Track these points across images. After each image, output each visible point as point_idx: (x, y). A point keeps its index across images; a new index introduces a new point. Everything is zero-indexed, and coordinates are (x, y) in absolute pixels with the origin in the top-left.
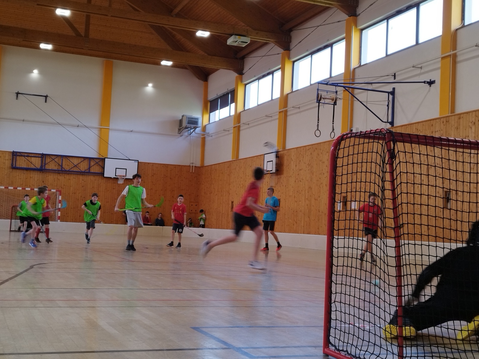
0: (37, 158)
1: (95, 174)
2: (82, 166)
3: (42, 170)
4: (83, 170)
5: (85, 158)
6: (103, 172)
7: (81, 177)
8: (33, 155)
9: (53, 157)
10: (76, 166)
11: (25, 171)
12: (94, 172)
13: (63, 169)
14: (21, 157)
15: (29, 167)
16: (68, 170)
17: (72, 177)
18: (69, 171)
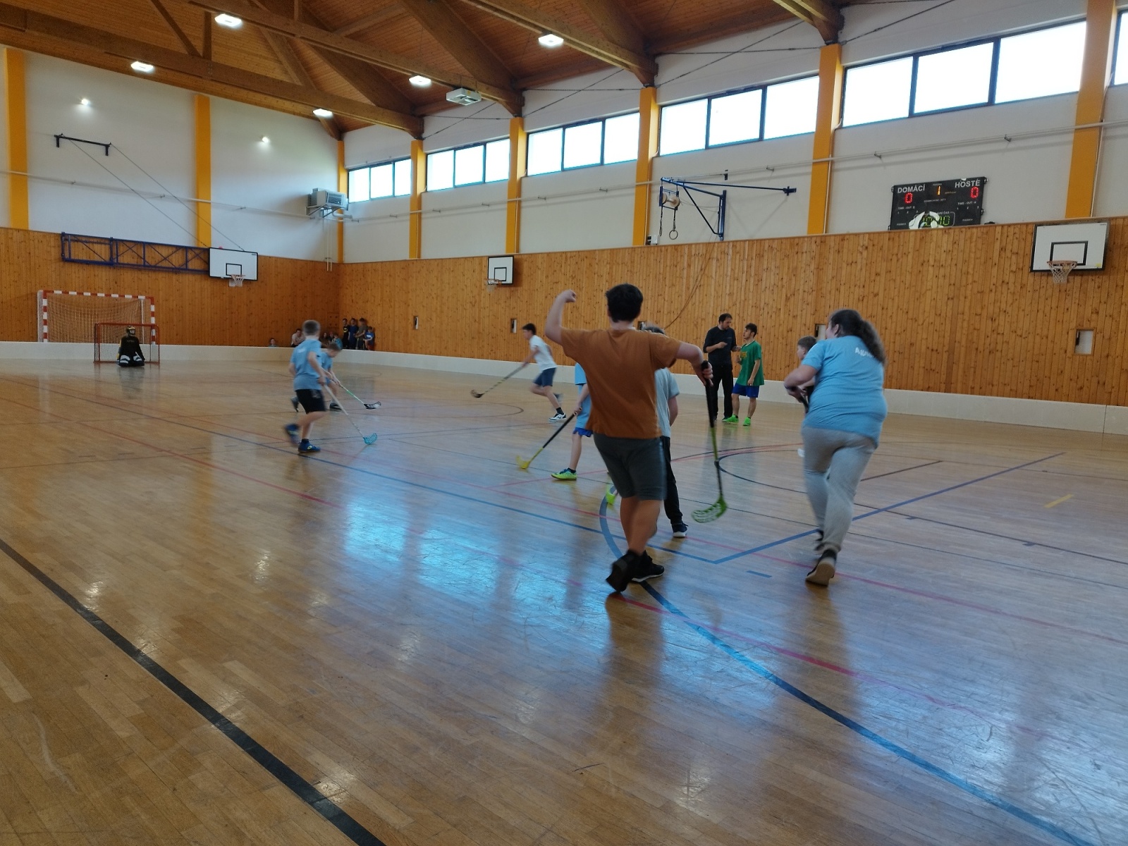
0: (103, 246)
1: (194, 271)
2: (174, 260)
3: (111, 264)
4: (177, 266)
5: (178, 248)
6: (207, 269)
7: (175, 277)
8: (95, 240)
9: (128, 244)
10: (165, 259)
11: (85, 266)
12: (193, 268)
13: (146, 264)
14: (76, 243)
15: (92, 259)
16: (153, 264)
17: (161, 276)
18: (155, 266)
